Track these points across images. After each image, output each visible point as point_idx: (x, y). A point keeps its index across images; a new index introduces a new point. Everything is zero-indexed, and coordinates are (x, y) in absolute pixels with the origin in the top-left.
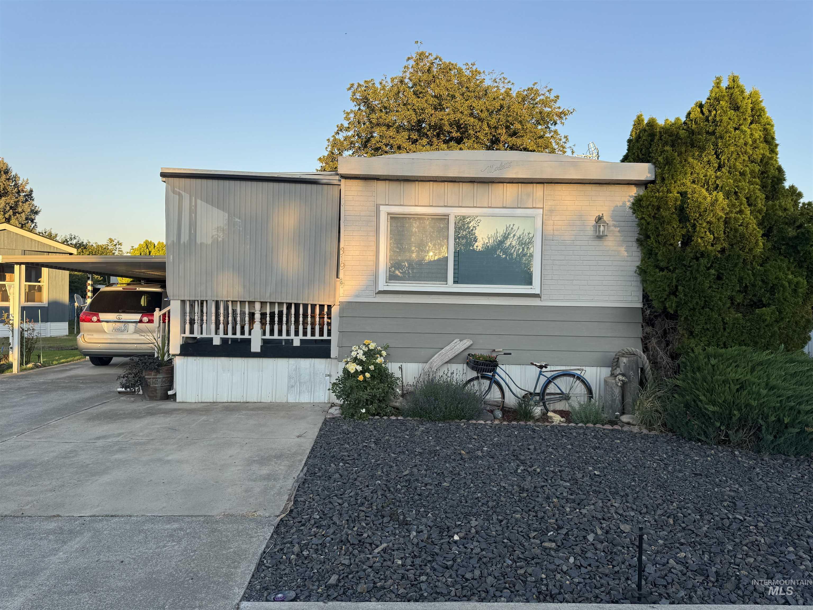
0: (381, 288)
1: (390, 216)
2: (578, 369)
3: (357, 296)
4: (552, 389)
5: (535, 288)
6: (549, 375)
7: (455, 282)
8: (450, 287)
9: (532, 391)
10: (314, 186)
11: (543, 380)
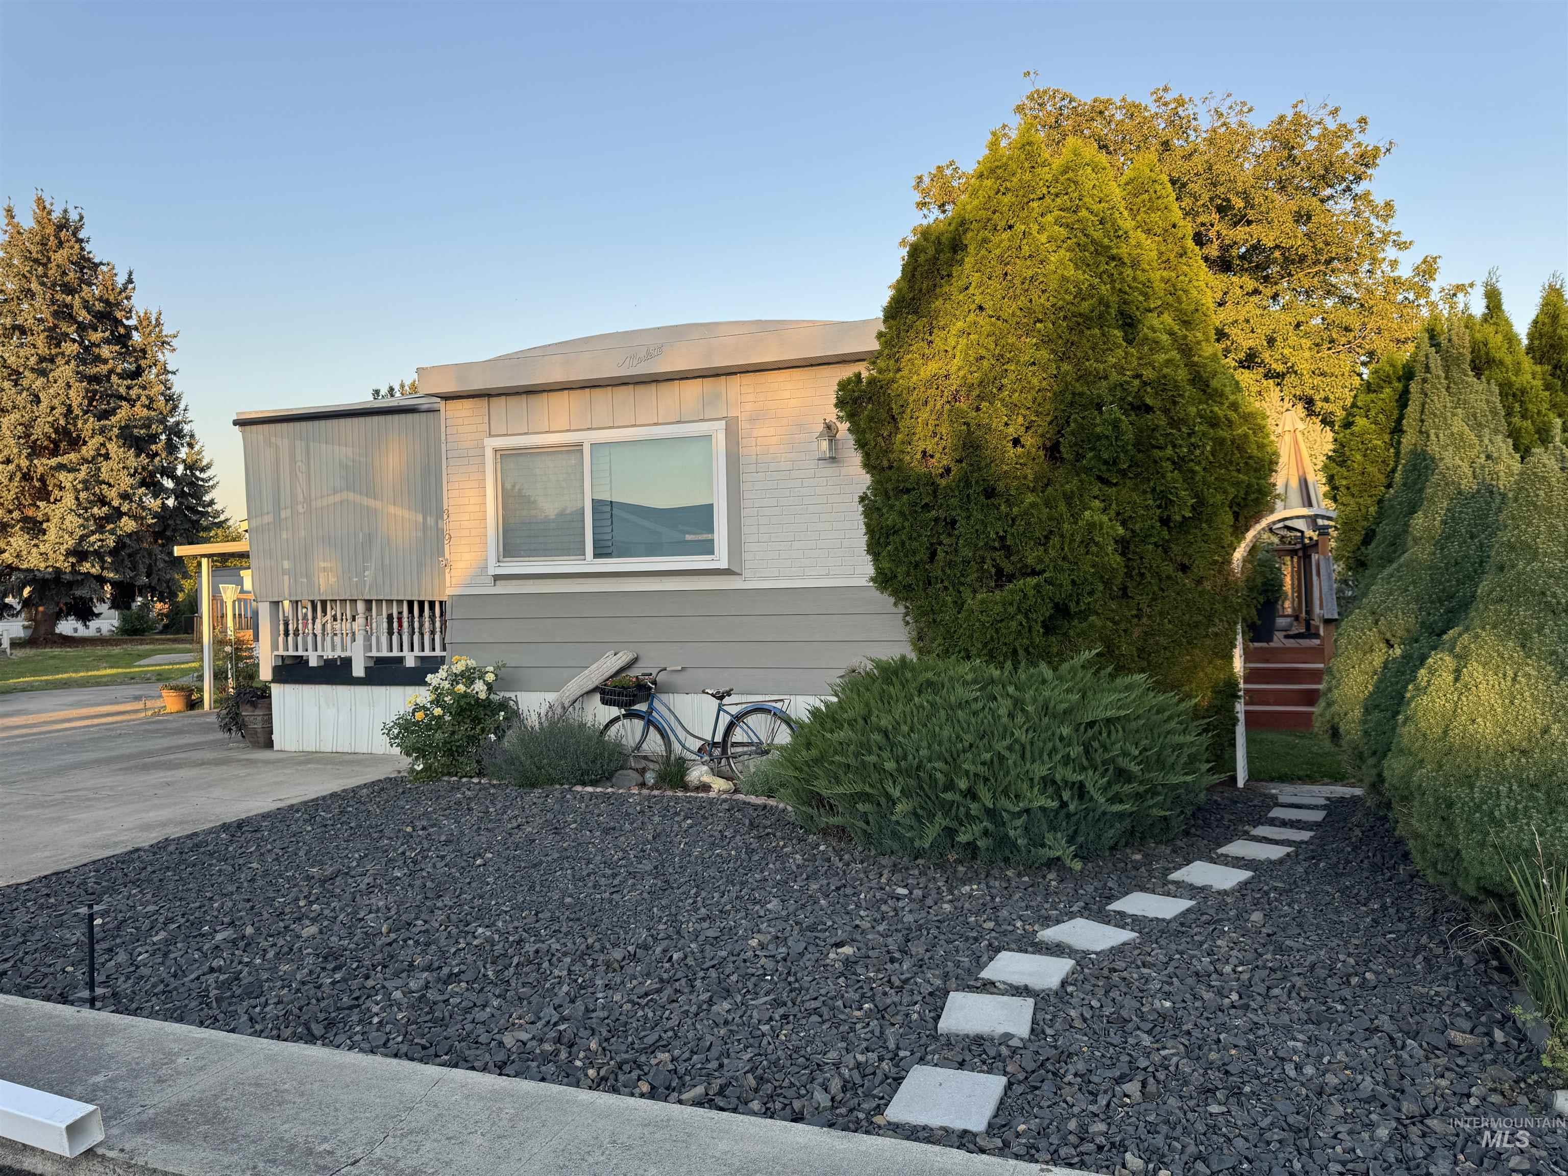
0: (492, 571)
1: (499, 454)
2: (776, 701)
3: (469, 586)
4: (739, 735)
5: (721, 560)
6: (734, 710)
7: (596, 555)
8: (590, 564)
9: (709, 737)
10: (416, 416)
11: (725, 720)
